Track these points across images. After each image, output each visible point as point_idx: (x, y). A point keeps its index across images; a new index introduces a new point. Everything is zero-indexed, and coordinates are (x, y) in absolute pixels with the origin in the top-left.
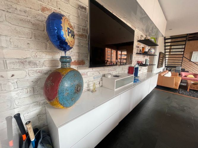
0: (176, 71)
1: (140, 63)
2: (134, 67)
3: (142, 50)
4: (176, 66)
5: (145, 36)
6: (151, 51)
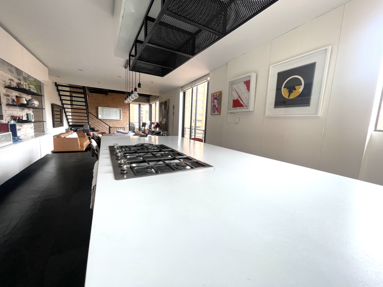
0: (84, 131)
1: (18, 118)
2: (8, 124)
3: (16, 100)
4: (85, 124)
5: (16, 81)
6: (33, 103)
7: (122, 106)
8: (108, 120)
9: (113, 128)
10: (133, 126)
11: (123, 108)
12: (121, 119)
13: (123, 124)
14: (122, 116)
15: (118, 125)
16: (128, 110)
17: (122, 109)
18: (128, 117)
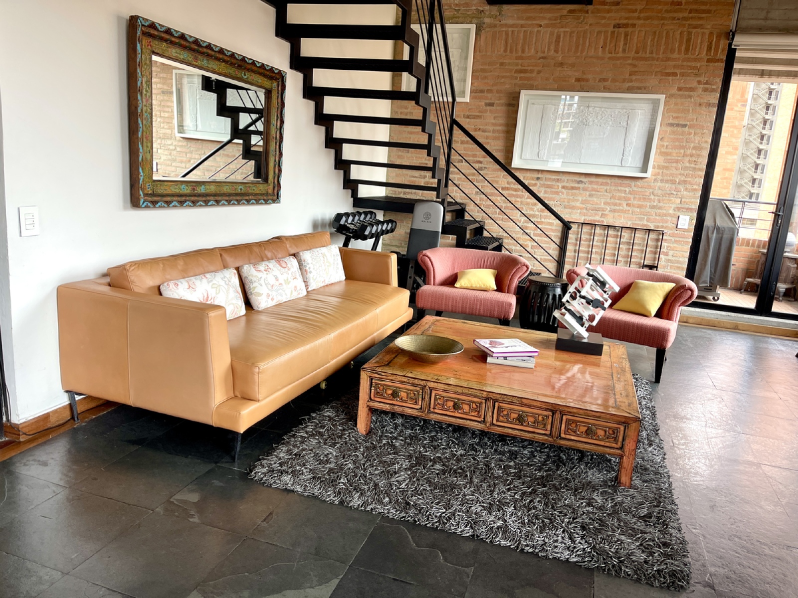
7: (675, 74)
8: (565, 178)
9: (586, 229)
10: (722, 222)
11: (680, 89)
12: (648, 175)
13: (653, 207)
14: (659, 147)
15: (624, 212)
16: (709, 105)
17: (673, 101)
18: (706, 154)
